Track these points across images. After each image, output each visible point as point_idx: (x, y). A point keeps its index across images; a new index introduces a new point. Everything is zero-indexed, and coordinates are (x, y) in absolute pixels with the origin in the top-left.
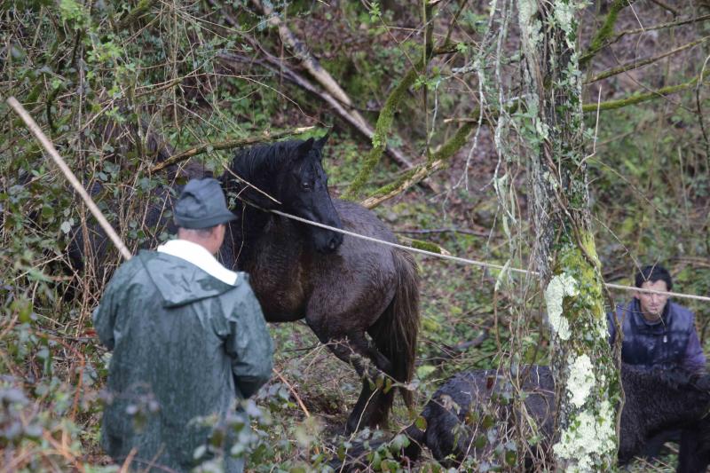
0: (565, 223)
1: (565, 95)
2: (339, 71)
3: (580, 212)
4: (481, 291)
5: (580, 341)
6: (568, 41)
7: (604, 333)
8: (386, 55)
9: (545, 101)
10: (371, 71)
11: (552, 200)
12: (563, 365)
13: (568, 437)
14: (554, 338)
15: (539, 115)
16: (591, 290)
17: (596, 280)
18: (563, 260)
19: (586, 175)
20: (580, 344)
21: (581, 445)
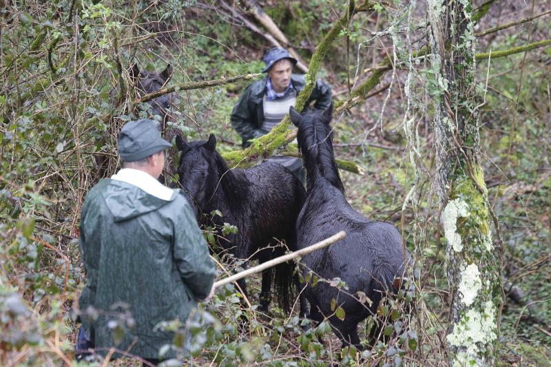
0: (460, 158)
1: (462, 56)
2: (279, 16)
3: (472, 150)
4: (388, 193)
5: (470, 253)
6: (465, 12)
7: (489, 247)
8: (316, 4)
9: (446, 61)
10: (304, 17)
11: (449, 139)
12: (456, 273)
13: (459, 329)
14: (449, 250)
15: (441, 72)
16: (480, 212)
17: (483, 204)
18: (457, 188)
19: (478, 120)
20: (470, 255)
21: (470, 336)
